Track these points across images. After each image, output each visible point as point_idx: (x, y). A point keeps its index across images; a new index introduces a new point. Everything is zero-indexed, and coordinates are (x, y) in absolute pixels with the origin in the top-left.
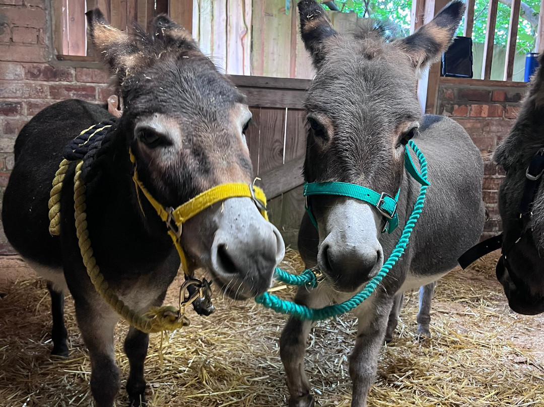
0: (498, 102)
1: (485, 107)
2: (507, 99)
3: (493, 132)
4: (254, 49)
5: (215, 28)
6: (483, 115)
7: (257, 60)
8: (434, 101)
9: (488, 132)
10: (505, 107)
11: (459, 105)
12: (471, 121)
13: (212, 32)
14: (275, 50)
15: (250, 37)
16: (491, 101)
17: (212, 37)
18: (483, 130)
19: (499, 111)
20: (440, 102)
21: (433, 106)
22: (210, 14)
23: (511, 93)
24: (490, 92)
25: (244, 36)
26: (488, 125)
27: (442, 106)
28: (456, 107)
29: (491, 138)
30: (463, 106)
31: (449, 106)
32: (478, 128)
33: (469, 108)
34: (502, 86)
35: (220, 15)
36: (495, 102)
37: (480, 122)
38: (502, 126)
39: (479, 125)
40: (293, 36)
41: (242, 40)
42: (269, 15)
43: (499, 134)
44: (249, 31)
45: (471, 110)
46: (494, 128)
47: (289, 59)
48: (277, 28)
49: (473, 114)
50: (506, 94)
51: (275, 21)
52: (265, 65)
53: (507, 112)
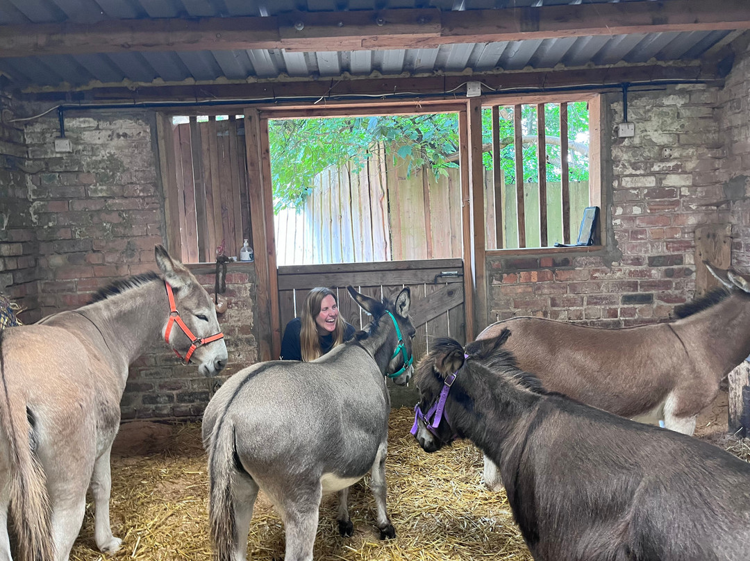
0: (547, 267)
1: (534, 274)
2: (555, 264)
3: (546, 294)
4: (391, 210)
5: (361, 191)
6: (533, 280)
7: (394, 220)
8: (483, 272)
9: (541, 295)
10: (554, 272)
11: (508, 274)
12: (522, 286)
13: (359, 196)
14: (410, 208)
15: (386, 200)
16: (540, 267)
17: (360, 200)
18: (535, 293)
19: (549, 275)
20: (488, 273)
21: (483, 276)
22: (357, 180)
23: (559, 259)
24: (537, 260)
25: (382, 199)
26: (539, 288)
27: (491, 276)
28: (505, 275)
29: (544, 300)
30: (511, 274)
31: (498, 275)
32: (530, 292)
33: (518, 275)
34: (549, 253)
35: (364, 181)
36: (544, 268)
37: (530, 287)
38: (554, 288)
39: (530, 289)
40: (426, 194)
41: (381, 202)
42: (401, 178)
43: (552, 296)
44: (386, 195)
45: (520, 277)
46: (546, 291)
47: (424, 215)
48: (411, 190)
49: (522, 280)
50: (554, 261)
51: (408, 184)
52: (401, 222)
53: (557, 275)
